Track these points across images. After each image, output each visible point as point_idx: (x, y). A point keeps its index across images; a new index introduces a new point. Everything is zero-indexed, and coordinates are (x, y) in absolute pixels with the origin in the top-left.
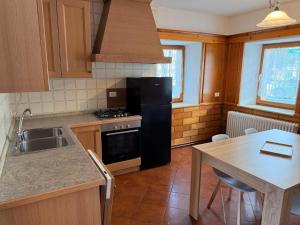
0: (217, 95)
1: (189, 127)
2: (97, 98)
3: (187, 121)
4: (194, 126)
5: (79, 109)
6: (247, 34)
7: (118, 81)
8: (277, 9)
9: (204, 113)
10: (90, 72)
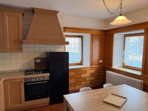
0: (101, 61)
1: (85, 79)
2: (29, 63)
3: (83, 76)
4: (87, 79)
5: (18, 68)
6: (114, 29)
7: (41, 54)
8: (121, 15)
9: (93, 71)
10: (21, 49)
